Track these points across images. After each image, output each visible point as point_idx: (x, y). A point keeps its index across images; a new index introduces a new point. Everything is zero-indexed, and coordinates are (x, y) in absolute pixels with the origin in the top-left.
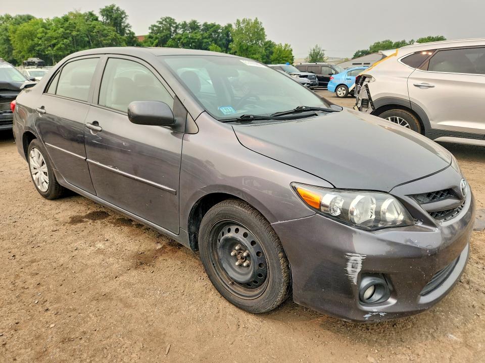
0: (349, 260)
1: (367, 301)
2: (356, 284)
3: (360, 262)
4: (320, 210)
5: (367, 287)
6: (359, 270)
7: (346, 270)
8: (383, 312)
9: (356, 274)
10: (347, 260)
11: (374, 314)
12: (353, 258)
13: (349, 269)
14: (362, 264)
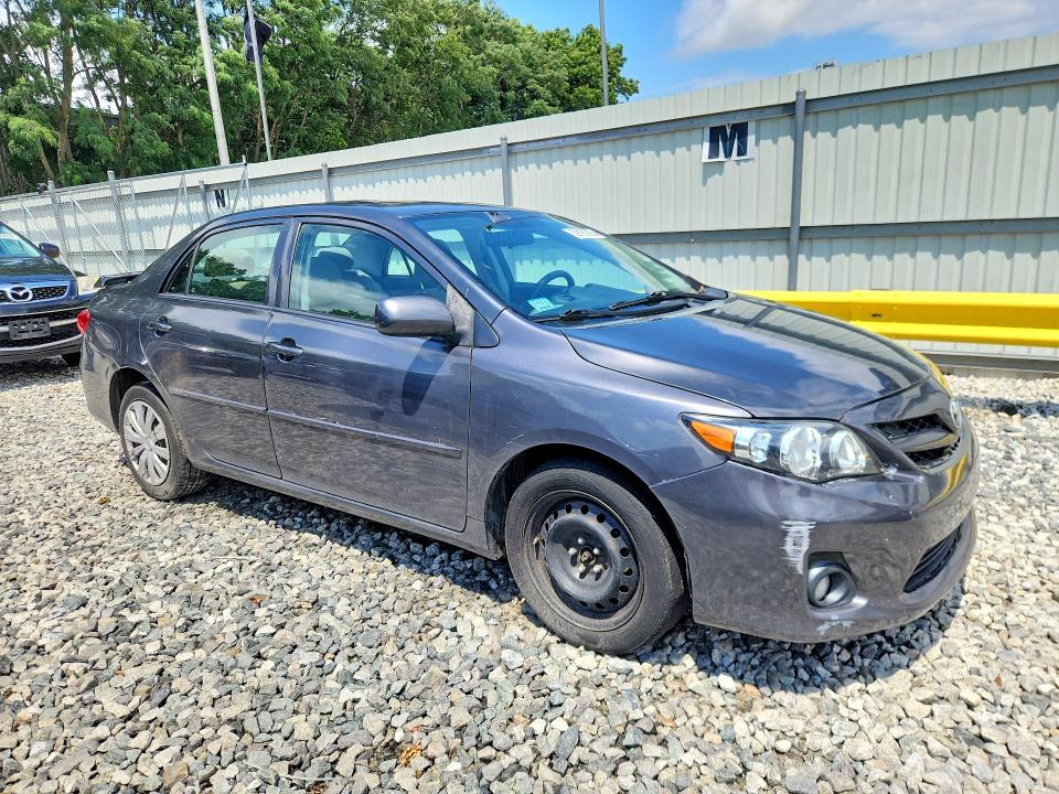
0: (787, 532)
1: (821, 603)
2: (801, 572)
3: (806, 534)
4: (732, 454)
5: (819, 578)
6: (805, 548)
7: (784, 551)
8: (847, 620)
9: (802, 555)
10: (785, 533)
11: (834, 624)
12: (793, 529)
13: (789, 547)
14: (810, 537)
